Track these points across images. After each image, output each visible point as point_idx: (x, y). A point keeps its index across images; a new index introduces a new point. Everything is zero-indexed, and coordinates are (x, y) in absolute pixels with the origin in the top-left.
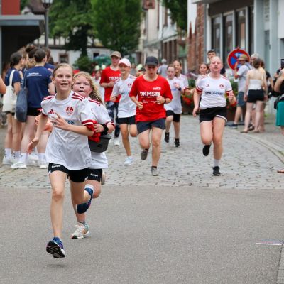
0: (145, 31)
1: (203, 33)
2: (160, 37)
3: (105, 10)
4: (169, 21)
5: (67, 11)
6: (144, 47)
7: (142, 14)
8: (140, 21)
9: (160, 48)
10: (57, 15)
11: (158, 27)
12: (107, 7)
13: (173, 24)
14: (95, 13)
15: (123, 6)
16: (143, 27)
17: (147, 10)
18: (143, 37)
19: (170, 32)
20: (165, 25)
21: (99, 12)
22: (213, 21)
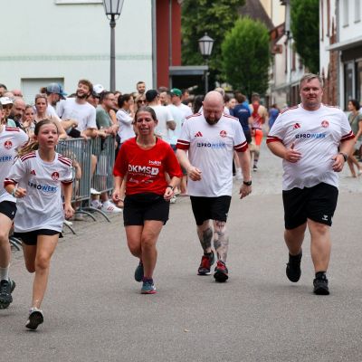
0: (272, 75)
1: (336, 78)
2: (288, 81)
3: (235, 56)
4: (297, 64)
5: (195, 56)
6: (272, 91)
7: (270, 60)
8: (268, 65)
9: (288, 91)
10: (186, 61)
11: (286, 72)
12: (238, 53)
13: (301, 68)
14: (226, 59)
15: (253, 52)
16: (270, 72)
17: (274, 54)
18: (271, 82)
19: (297, 76)
20: (294, 69)
21: (230, 58)
22: (345, 67)
